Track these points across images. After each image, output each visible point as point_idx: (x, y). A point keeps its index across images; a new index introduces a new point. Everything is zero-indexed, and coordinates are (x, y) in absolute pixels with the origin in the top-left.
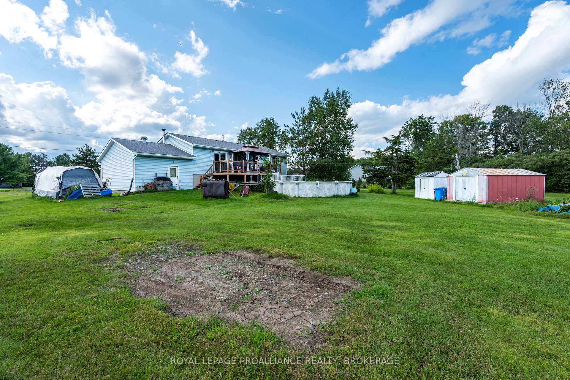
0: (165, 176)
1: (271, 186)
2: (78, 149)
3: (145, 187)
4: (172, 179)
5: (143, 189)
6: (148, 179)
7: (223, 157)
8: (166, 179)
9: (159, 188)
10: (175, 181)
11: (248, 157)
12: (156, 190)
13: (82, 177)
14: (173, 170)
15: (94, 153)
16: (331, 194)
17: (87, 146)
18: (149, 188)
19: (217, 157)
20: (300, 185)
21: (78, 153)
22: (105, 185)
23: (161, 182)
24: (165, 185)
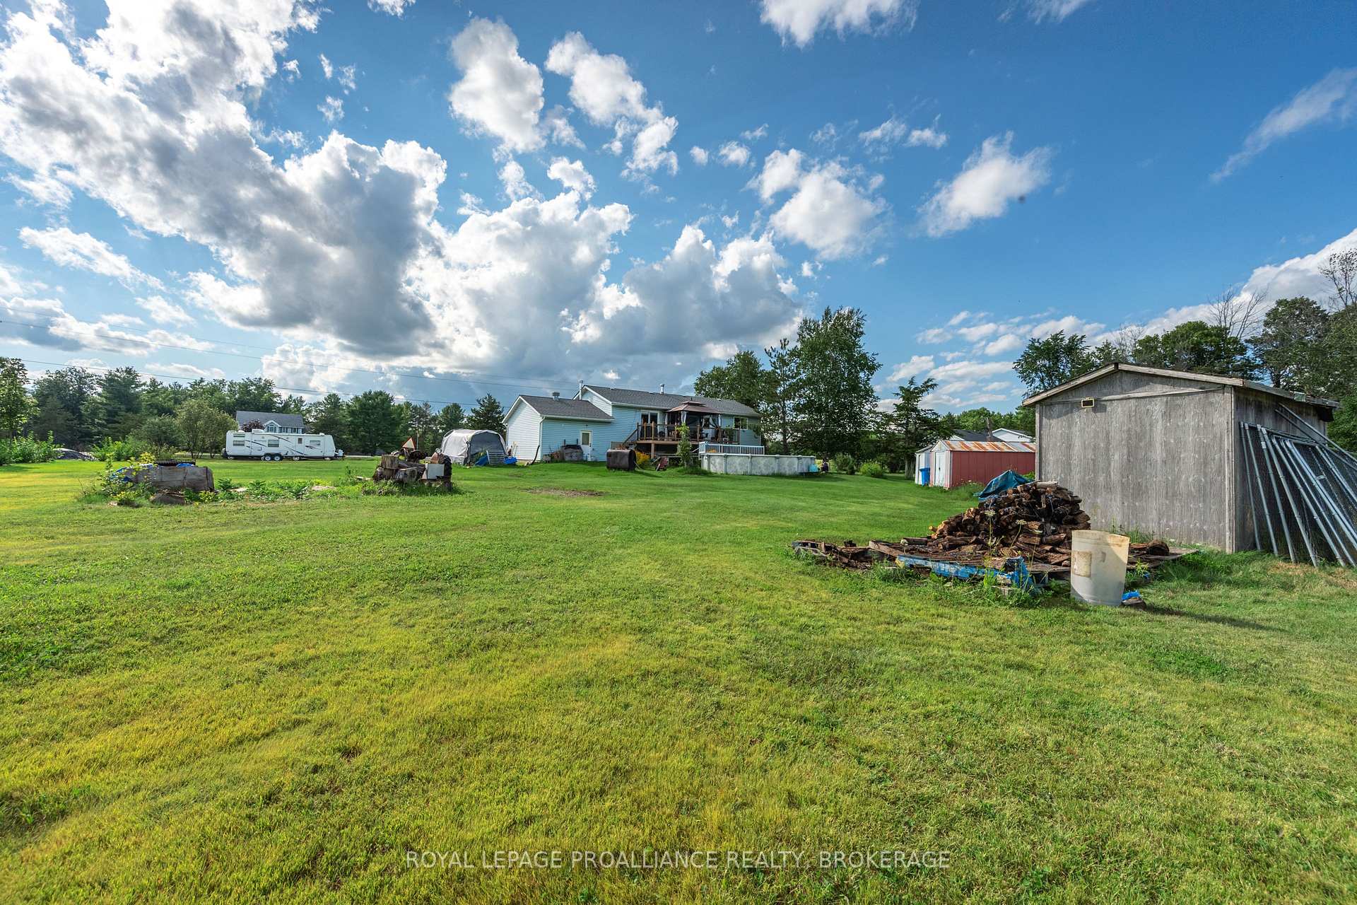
0: (575, 443)
1: (697, 463)
2: (479, 401)
3: (552, 456)
4: (584, 447)
5: (549, 459)
6: (556, 446)
7: (654, 418)
8: (576, 447)
9: (567, 458)
10: (587, 450)
11: (684, 419)
12: (563, 461)
13: (489, 442)
14: (586, 436)
15: (498, 407)
16: (770, 471)
17: (490, 397)
18: (555, 456)
19: (645, 417)
20: (729, 459)
21: (478, 408)
22: (510, 452)
23: (569, 450)
24: (574, 454)
